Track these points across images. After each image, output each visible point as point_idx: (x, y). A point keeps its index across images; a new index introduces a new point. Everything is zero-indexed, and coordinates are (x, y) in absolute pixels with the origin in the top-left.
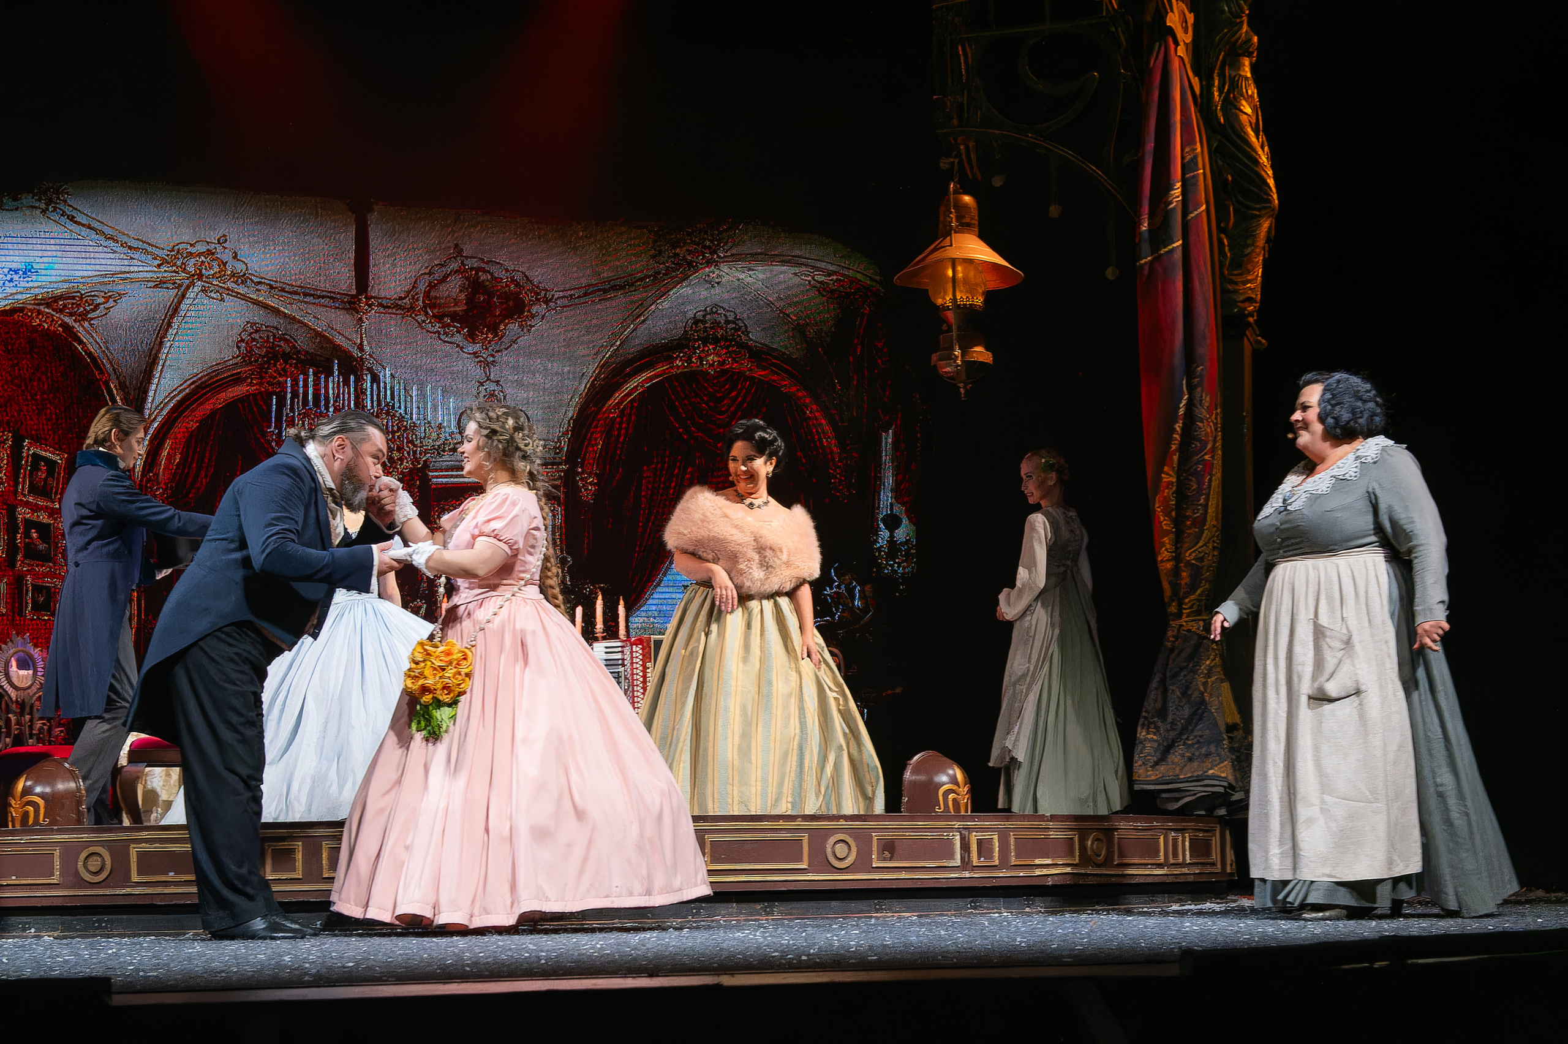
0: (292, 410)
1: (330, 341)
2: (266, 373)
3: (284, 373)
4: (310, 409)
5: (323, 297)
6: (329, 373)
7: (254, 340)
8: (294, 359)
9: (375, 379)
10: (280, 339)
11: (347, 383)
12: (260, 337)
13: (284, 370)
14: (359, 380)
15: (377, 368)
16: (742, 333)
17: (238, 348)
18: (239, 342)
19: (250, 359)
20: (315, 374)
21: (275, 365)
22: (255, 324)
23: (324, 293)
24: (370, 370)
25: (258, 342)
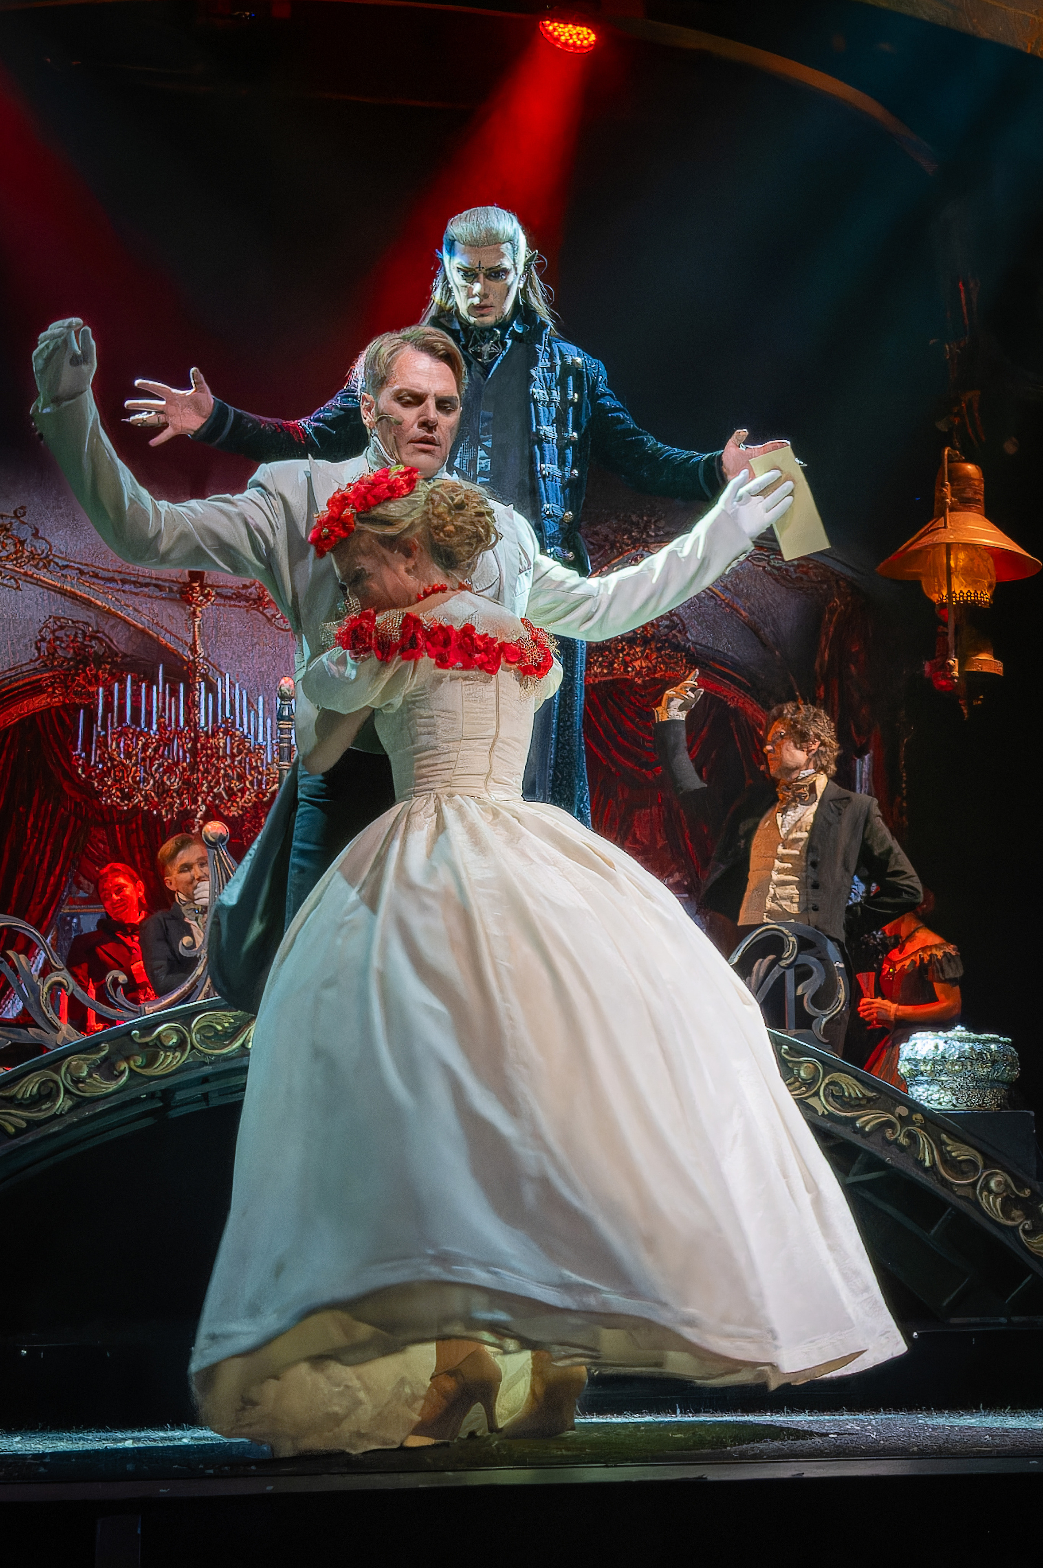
0: (104, 727)
1: (155, 641)
2: (73, 681)
3: (96, 680)
4: (129, 727)
5: (147, 585)
6: (152, 682)
7: (57, 638)
8: (108, 663)
9: (211, 688)
10: (93, 637)
11: (174, 693)
12: (68, 636)
13: (96, 676)
14: (190, 690)
15: (213, 675)
16: (679, 632)
17: (38, 649)
18: (40, 641)
19: (52, 663)
20: (134, 682)
21: (84, 671)
22: (59, 619)
23: (148, 580)
24: (205, 677)
25: (62, 642)
